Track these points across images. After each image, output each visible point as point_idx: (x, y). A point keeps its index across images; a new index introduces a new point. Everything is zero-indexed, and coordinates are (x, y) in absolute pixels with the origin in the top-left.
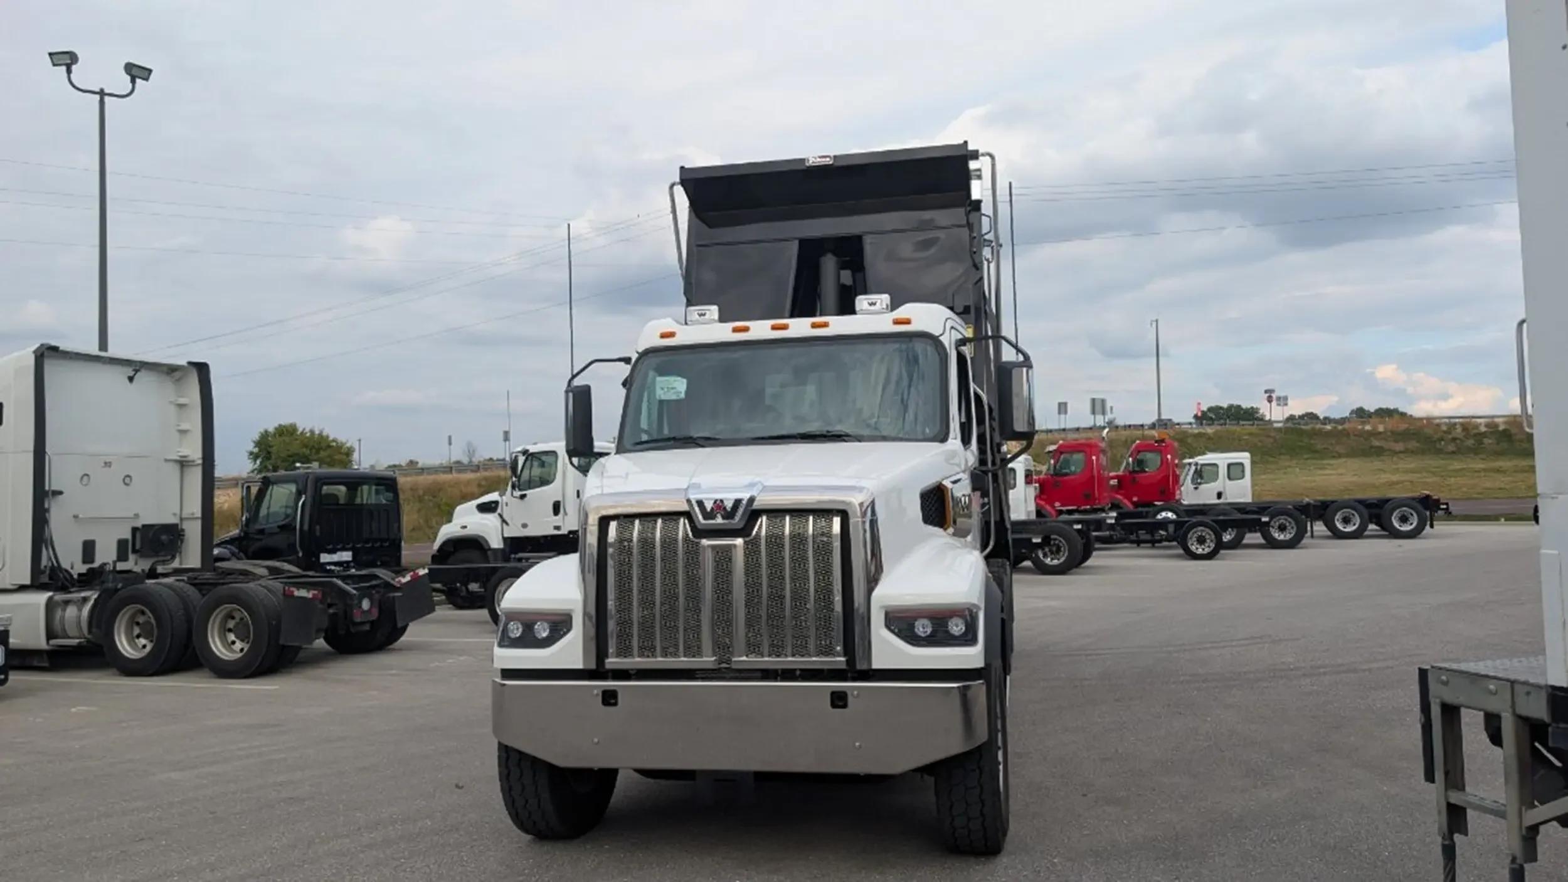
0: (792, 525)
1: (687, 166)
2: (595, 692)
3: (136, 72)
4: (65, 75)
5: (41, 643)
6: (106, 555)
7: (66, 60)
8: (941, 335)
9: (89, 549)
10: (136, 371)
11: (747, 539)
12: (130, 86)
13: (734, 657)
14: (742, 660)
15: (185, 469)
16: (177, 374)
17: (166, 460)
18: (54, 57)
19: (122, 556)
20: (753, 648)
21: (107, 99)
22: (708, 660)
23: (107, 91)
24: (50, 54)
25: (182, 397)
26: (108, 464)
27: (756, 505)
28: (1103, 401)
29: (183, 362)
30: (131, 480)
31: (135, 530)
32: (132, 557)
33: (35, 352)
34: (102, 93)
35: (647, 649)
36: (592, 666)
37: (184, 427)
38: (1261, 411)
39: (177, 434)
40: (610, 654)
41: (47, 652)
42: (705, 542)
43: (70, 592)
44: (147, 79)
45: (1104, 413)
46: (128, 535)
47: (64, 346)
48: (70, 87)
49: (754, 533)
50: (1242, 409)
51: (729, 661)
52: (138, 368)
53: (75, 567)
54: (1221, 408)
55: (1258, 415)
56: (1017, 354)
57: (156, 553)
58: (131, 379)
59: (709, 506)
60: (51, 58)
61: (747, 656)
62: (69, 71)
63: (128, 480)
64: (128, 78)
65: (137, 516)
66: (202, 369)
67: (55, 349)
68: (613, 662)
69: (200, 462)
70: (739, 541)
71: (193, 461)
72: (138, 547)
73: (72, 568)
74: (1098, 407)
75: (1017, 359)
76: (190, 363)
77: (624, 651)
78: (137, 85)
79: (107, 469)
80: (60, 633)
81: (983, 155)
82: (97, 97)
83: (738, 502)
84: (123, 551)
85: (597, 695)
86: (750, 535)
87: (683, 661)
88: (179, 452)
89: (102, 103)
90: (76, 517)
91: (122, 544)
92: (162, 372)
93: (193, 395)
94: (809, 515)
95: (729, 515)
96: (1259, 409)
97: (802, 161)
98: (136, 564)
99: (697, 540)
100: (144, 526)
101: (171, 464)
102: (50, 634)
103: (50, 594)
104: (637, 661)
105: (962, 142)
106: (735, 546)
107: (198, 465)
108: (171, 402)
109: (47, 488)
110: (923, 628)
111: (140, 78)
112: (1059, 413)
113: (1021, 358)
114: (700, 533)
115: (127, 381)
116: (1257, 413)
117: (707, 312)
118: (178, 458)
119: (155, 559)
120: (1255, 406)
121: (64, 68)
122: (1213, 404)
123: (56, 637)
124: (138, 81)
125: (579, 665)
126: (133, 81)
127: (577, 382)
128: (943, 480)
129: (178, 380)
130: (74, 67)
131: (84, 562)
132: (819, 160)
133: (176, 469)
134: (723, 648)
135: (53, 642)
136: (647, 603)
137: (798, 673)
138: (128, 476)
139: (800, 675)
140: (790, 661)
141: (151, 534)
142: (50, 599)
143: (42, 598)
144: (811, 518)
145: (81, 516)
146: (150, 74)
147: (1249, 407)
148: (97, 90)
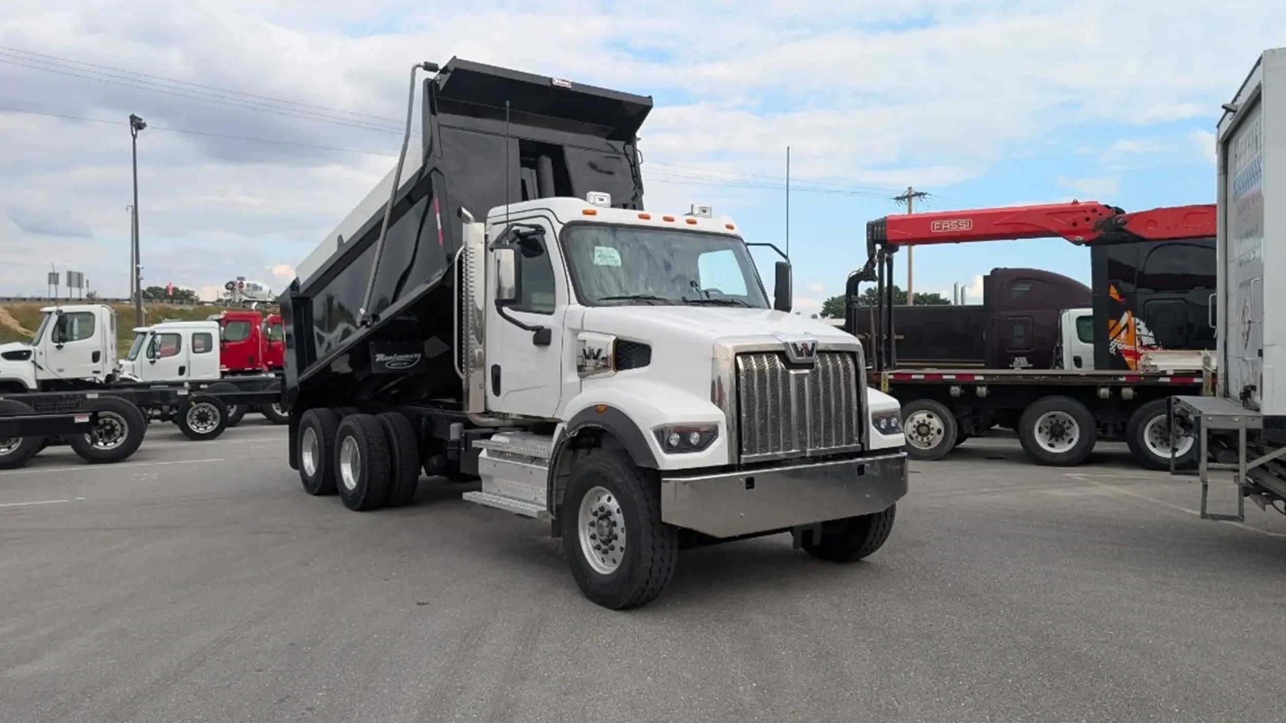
0: (830, 361)
2: (740, 480)
11: (812, 370)
13: (807, 448)
14: (812, 452)
20: (817, 441)
22: (794, 452)
28: (80, 275)
35: (764, 448)
36: (734, 462)
38: (196, 294)
40: (745, 452)
42: (792, 372)
45: (80, 285)
49: (815, 366)
50: (179, 291)
51: (804, 451)
54: (160, 289)
55: (193, 297)
59: (800, 347)
61: (814, 448)
68: (747, 457)
70: (807, 371)
74: (75, 280)
77: (751, 450)
83: (813, 345)
85: (743, 481)
94: (837, 355)
95: (810, 354)
96: (194, 292)
99: (787, 371)
104: (760, 456)
106: (805, 375)
112: (50, 283)
114: (789, 365)
116: (192, 295)
120: (190, 289)
122: (153, 285)
125: (727, 462)
134: (802, 443)
136: (763, 415)
144: (838, 357)
147: (185, 290)
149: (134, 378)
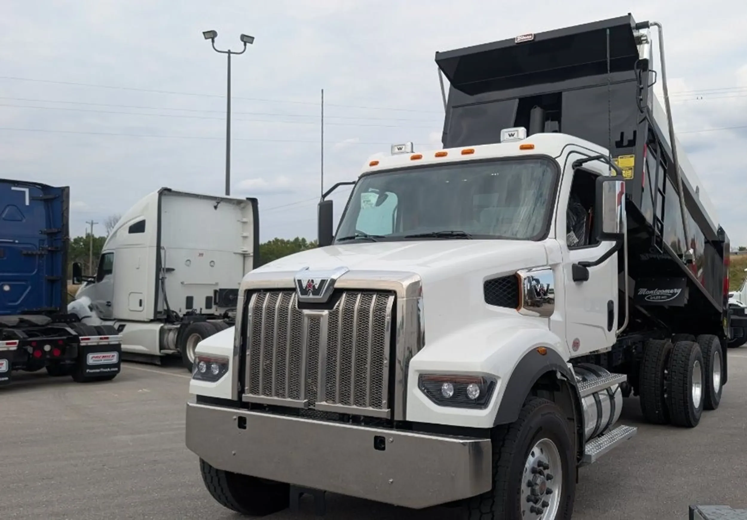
0: (362, 301)
1: (440, 51)
2: (235, 417)
3: (247, 39)
4: (211, 43)
5: (156, 351)
6: (199, 305)
7: (211, 35)
8: (558, 157)
9: (189, 301)
10: (218, 203)
11: (331, 311)
12: (243, 47)
13: (317, 401)
14: (322, 404)
15: (246, 259)
16: (242, 205)
17: (235, 253)
18: (206, 34)
19: (208, 306)
20: (330, 396)
21: (232, 55)
22: (300, 402)
23: (232, 51)
24: (204, 33)
25: (244, 217)
26: (201, 255)
27: (337, 285)
29: (243, 198)
30: (214, 264)
31: (216, 292)
32: (214, 307)
33: (158, 192)
34: (229, 52)
35: (267, 391)
36: (236, 399)
37: (245, 234)
39: (241, 238)
40: (246, 391)
41: (160, 357)
42: (306, 312)
43: (174, 325)
44: (252, 43)
46: (212, 294)
47: (174, 189)
48: (215, 51)
49: (335, 307)
51: (314, 404)
52: (219, 201)
53: (182, 310)
56: (610, 169)
57: (227, 306)
58: (216, 207)
59: (304, 284)
60: (204, 35)
61: (326, 401)
62: (213, 41)
63: (212, 264)
64: (243, 43)
65: (217, 284)
66: (254, 202)
67: (169, 190)
68: (248, 397)
69: (252, 254)
70: (326, 312)
71: (249, 254)
72: (217, 301)
73: (180, 311)
75: (610, 173)
76: (248, 199)
77: (254, 389)
78: (247, 47)
79: (201, 257)
80: (167, 347)
81: (652, 25)
82: (227, 55)
83: (323, 282)
84: (209, 302)
85: (235, 419)
86: (332, 308)
87: (288, 401)
88: (242, 249)
89: (229, 58)
90: (182, 283)
91: (208, 299)
92: (234, 204)
93: (250, 218)
94: (373, 294)
95: (316, 292)
97: (513, 40)
98: (216, 310)
99: (300, 310)
100: (220, 290)
101: (238, 255)
102: (162, 347)
103: (162, 325)
104: (261, 398)
105: (627, 14)
106: (322, 316)
107: (251, 256)
108: (238, 221)
109: (163, 266)
110: (448, 390)
111: (249, 42)
113: (614, 173)
114: (303, 305)
115: (213, 209)
117: (404, 146)
118: (242, 252)
119: (227, 309)
121: (210, 40)
123: (164, 349)
124: (248, 44)
125: (229, 397)
126: (245, 45)
127: (327, 199)
128: (518, 270)
129: (244, 208)
130: (216, 39)
131: (187, 308)
132: (525, 38)
133: (241, 258)
134: (311, 394)
135: (162, 351)
136: (269, 355)
137: (362, 418)
138: (212, 261)
139: (363, 419)
140: (353, 408)
141: (224, 293)
142: (162, 327)
143: (157, 327)
144: (375, 296)
145: (185, 283)
146: (253, 41)
148: (227, 51)
149: (739, 304)
